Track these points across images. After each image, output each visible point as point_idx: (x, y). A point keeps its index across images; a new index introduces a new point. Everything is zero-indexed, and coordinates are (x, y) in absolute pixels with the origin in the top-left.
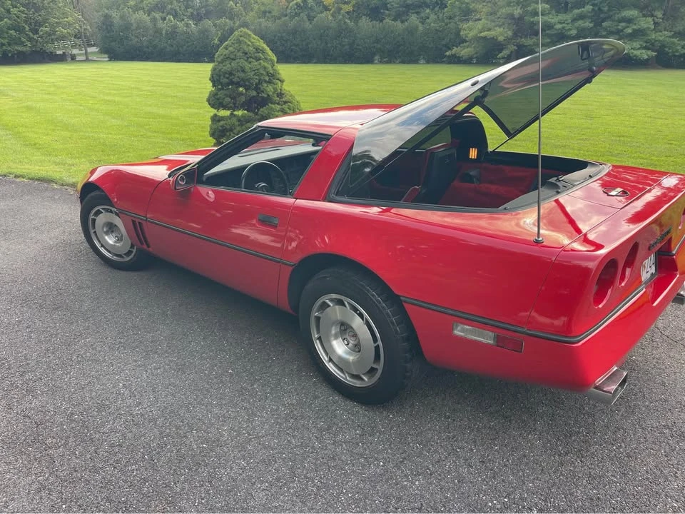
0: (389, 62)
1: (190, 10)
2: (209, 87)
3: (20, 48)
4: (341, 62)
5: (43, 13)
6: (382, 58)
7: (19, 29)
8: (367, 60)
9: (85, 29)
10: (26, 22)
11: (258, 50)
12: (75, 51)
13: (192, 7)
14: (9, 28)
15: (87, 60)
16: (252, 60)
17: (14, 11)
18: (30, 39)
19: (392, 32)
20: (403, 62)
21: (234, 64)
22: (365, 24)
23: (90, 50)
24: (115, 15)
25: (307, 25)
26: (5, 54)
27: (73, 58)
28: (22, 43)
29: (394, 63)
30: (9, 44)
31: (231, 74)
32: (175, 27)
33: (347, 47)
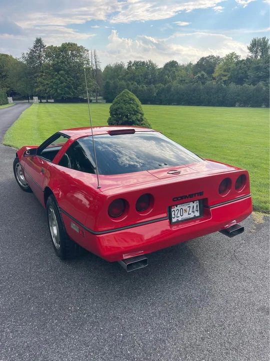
0: (244, 106)
1: (146, 80)
2: (109, 115)
3: (69, 96)
4: (217, 106)
5: (80, 80)
6: (240, 104)
7: (69, 88)
8: (232, 104)
9: (98, 89)
10: (72, 84)
11: (131, 99)
12: (92, 98)
13: (147, 78)
14: (65, 87)
15: (97, 102)
16: (127, 104)
17: (68, 79)
18: (73, 92)
19: (247, 90)
20: (252, 106)
21: (118, 105)
22: (232, 86)
23: (99, 98)
24: (112, 82)
25: (201, 87)
26: (63, 98)
27: (91, 101)
28: (70, 94)
29: (247, 107)
30: (64, 94)
31: (116, 110)
32: (137, 88)
33: (221, 98)
